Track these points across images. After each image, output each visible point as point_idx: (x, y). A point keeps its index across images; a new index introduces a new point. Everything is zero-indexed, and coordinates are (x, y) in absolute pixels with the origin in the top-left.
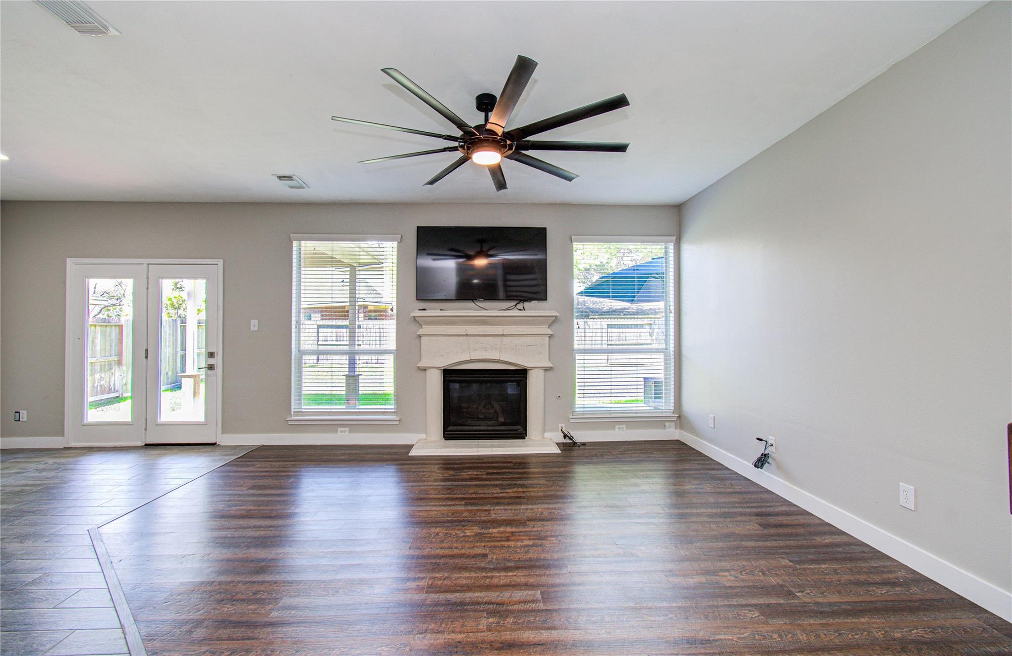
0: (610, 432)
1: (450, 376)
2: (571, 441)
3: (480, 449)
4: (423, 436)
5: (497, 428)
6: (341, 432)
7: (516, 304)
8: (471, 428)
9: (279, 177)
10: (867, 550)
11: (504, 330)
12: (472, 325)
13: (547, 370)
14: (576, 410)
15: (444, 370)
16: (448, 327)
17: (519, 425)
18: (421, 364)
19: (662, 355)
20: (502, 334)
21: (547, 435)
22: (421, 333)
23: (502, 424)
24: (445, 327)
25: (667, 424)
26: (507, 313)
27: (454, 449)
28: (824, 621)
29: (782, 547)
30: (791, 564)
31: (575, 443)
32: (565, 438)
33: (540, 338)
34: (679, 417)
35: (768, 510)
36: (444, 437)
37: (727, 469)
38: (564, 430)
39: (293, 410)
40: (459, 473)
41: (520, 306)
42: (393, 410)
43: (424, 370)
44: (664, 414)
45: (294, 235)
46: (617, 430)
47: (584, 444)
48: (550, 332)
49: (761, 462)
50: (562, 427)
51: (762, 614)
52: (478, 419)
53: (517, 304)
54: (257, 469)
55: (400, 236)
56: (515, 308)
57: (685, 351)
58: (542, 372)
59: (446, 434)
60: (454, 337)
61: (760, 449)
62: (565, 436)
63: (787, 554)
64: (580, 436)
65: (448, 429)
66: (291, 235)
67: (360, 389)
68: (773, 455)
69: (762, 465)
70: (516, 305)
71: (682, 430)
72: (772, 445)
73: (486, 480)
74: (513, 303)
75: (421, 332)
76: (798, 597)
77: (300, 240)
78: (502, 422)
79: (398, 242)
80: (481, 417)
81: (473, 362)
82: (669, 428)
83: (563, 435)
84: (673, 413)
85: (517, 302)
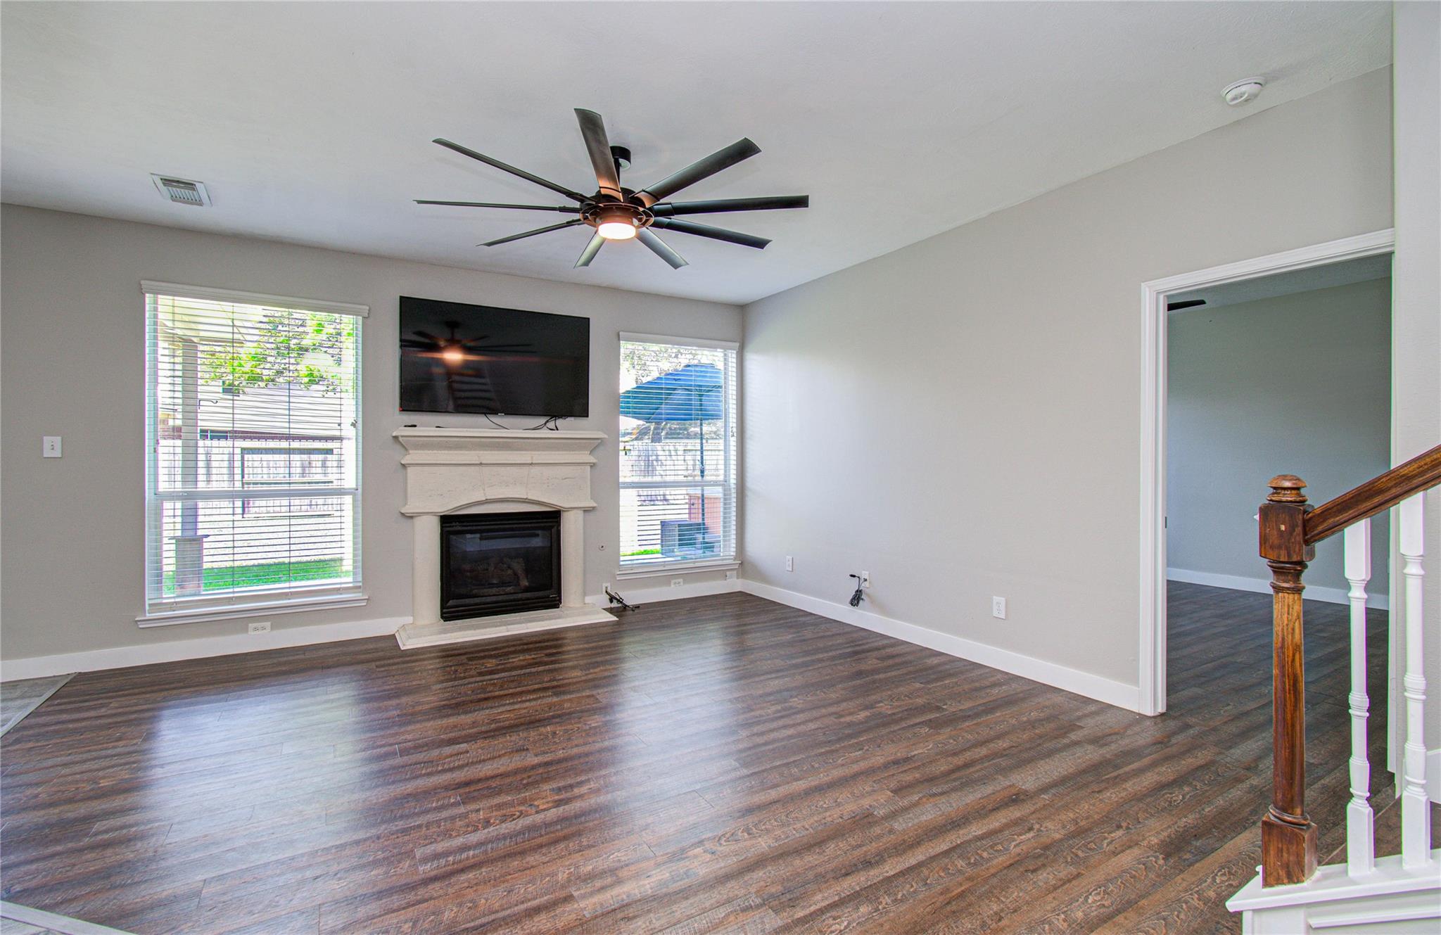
0: (665, 589)
1: (452, 525)
2: (620, 605)
3: (509, 627)
4: (409, 620)
5: (520, 596)
6: (256, 629)
8: (484, 600)
9: (165, 180)
10: (966, 663)
11: (532, 458)
12: (486, 450)
13: (587, 511)
14: (622, 563)
15: (441, 516)
16: (450, 452)
17: (548, 589)
18: (405, 508)
19: (720, 489)
20: (530, 462)
21: (588, 599)
22: (408, 462)
23: (527, 590)
24: (447, 452)
25: (728, 573)
26: (535, 433)
27: (472, 632)
28: (975, 722)
29: (907, 674)
30: (923, 685)
31: (625, 607)
32: (611, 601)
33: (579, 467)
34: (741, 564)
35: (866, 647)
36: (442, 617)
37: (811, 614)
38: (609, 591)
39: (147, 602)
40: (505, 660)
41: (551, 424)
42: (351, 585)
43: (412, 517)
44: (725, 562)
45: (147, 282)
46: (673, 586)
47: (638, 607)
48: (592, 459)
49: (856, 599)
50: (607, 587)
51: (931, 728)
52: (492, 585)
53: (547, 421)
54: (114, 712)
55: (368, 308)
56: (545, 427)
57: (750, 483)
58: (581, 513)
59: (445, 613)
60: (461, 468)
61: (853, 586)
62: (612, 599)
63: (914, 678)
64: (632, 597)
65: (448, 604)
66: (142, 282)
67: (205, 559)
68: (867, 590)
69: (858, 602)
70: (545, 424)
71: (746, 579)
72: (866, 580)
73: (546, 664)
74: (542, 420)
75: (406, 459)
76: (946, 710)
77: (157, 292)
78: (526, 586)
79: (364, 318)
80: (495, 582)
81: (489, 503)
82: (731, 577)
83: (608, 597)
84: (735, 559)
85: (548, 418)
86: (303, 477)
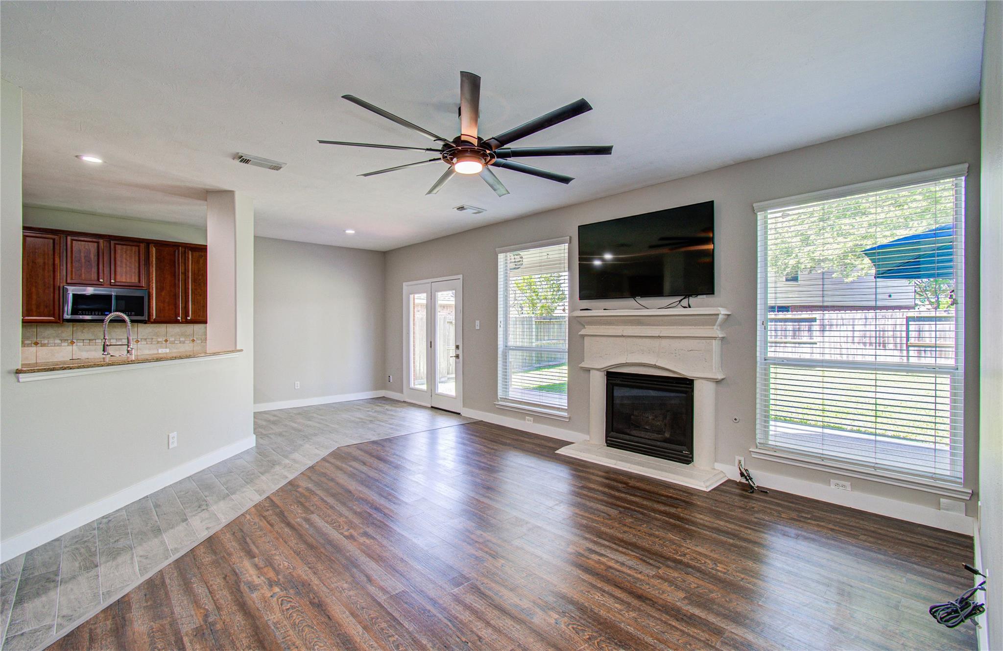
1: (613, 378)
2: (748, 483)
5: (659, 443)
7: (682, 300)
8: (632, 438)
9: (458, 209)
12: (629, 326)
13: (718, 382)
15: (606, 372)
17: (685, 446)
18: (583, 365)
20: (661, 335)
21: (717, 465)
22: (584, 334)
23: (666, 441)
24: (605, 327)
26: (667, 311)
31: (752, 487)
33: (704, 341)
36: (606, 442)
38: (741, 465)
39: (499, 396)
41: (685, 302)
42: (565, 408)
43: (588, 370)
44: (939, 484)
47: (765, 491)
48: (722, 334)
50: (740, 462)
52: (644, 430)
55: (569, 237)
56: (679, 305)
58: (711, 386)
59: (609, 440)
60: (612, 338)
62: (742, 475)
64: (763, 479)
65: (613, 435)
66: (496, 249)
70: (680, 301)
75: (583, 332)
78: (668, 438)
79: (569, 244)
80: (647, 427)
81: (630, 365)
82: (951, 509)
83: (739, 471)
84: (964, 485)
85: (682, 297)
86: (794, 339)
